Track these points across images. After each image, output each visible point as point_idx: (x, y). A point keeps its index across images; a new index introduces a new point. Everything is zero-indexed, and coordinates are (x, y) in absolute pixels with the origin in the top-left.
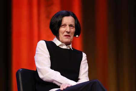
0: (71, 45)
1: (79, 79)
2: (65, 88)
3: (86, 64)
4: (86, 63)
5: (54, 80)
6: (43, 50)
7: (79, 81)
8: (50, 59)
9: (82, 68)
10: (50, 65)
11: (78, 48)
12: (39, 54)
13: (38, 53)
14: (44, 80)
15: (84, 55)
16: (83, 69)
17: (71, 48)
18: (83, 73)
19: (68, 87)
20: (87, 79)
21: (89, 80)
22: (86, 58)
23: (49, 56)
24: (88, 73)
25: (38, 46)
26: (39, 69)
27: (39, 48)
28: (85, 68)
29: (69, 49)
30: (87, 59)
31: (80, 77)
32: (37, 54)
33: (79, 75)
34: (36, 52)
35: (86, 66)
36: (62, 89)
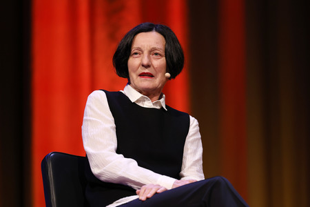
0: (162, 100)
1: (182, 176)
2: (150, 195)
3: (199, 142)
4: (197, 139)
6: (99, 112)
9: (189, 151)
10: (114, 145)
11: (180, 106)
13: (88, 118)
15: (194, 122)
16: (191, 153)
17: (164, 107)
18: (192, 162)
20: (201, 177)
21: (203, 178)
22: (198, 128)
23: (114, 125)
24: (201, 162)
25: (88, 103)
27: (90, 107)
29: (158, 107)
30: (201, 131)
31: (184, 172)
32: (87, 120)
33: (183, 166)
34: (85, 118)
35: (197, 146)
36: (143, 198)
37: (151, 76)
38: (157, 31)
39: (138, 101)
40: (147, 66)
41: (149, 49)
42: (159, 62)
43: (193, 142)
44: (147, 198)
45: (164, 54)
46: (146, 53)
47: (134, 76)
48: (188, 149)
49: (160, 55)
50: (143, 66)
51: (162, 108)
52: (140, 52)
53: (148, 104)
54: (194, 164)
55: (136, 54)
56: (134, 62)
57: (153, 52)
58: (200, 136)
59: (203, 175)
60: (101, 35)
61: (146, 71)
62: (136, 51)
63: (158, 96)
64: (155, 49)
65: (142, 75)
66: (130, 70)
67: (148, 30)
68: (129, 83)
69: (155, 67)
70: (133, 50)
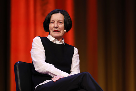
0: (63, 41)
1: (71, 72)
2: (57, 79)
3: (78, 58)
6: (38, 45)
8: (45, 54)
9: (74, 62)
10: (45, 59)
11: (71, 43)
12: (35, 48)
14: (40, 71)
15: (76, 50)
16: (75, 62)
17: (64, 43)
18: (75, 66)
19: (60, 79)
20: (78, 72)
22: (77, 52)
23: (44, 51)
24: (79, 66)
26: (35, 62)
28: (77, 62)
29: (62, 44)
30: (79, 53)
31: (72, 70)
32: (33, 48)
33: (71, 67)
36: (54, 80)
37: (58, 31)
38: (61, 13)
39: (53, 41)
40: (56, 28)
41: (57, 20)
42: (62, 26)
43: (76, 57)
44: (56, 81)
45: (63, 22)
46: (56, 22)
47: (51, 31)
48: (73, 61)
49: (62, 23)
50: (55, 27)
52: (54, 21)
53: (57, 42)
54: (76, 67)
55: (52, 22)
56: (51, 26)
57: (59, 22)
58: (78, 55)
59: (80, 71)
60: (39, 14)
61: (56, 30)
62: (52, 21)
63: (62, 39)
64: (59, 20)
65: (55, 31)
66: (50, 29)
67: (57, 12)
68: (50, 34)
69: (60, 28)
70: (51, 21)
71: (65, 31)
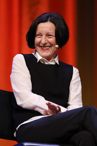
0: (56, 59)
1: (69, 105)
5: (37, 107)
7: (69, 107)
10: (30, 88)
12: (16, 72)
18: (74, 97)
20: (80, 105)
21: (82, 106)
24: (81, 95)
31: (70, 103)
32: (14, 72)
33: (69, 99)
34: (12, 71)
35: (78, 86)
43: (76, 82)
51: (56, 63)
54: (76, 97)
55: (38, 35)
58: (80, 79)
59: (81, 103)
71: (57, 46)
